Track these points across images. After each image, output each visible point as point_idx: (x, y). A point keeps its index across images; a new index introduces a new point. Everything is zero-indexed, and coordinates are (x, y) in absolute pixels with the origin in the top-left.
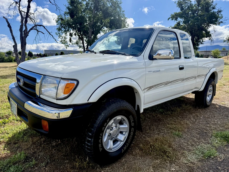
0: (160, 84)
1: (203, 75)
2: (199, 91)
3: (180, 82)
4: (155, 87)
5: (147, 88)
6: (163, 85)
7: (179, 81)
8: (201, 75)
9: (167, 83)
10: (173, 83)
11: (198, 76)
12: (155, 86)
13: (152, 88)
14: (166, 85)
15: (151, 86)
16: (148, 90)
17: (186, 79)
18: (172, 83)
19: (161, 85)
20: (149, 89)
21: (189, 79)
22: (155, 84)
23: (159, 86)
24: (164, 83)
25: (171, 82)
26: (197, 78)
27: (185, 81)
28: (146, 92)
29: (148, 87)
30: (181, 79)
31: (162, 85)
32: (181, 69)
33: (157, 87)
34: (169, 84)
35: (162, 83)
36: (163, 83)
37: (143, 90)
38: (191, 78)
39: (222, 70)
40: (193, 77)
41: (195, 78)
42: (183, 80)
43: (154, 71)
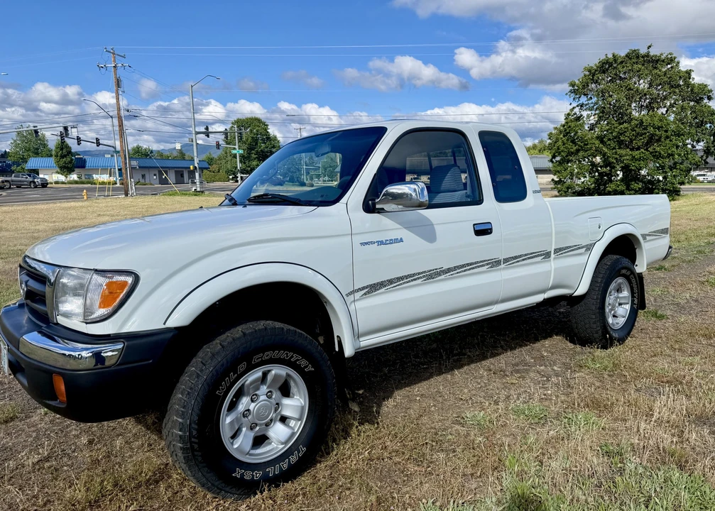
0: (407, 277)
1: (579, 248)
2: (575, 294)
3: (484, 268)
4: (393, 286)
5: (363, 288)
6: (418, 278)
7: (479, 267)
8: (570, 247)
9: (432, 275)
10: (457, 273)
11: (556, 251)
12: (391, 282)
13: (380, 288)
14: (432, 280)
15: (375, 282)
16: (365, 294)
17: (506, 260)
18: (452, 273)
19: (412, 281)
20: (369, 292)
21: (518, 262)
22: (389, 278)
23: (404, 283)
24: (422, 273)
25: (449, 270)
26: (553, 256)
27: (503, 266)
28: (358, 300)
29: (365, 285)
30: (485, 261)
31: (415, 280)
32: (483, 230)
33: (397, 286)
34: (443, 277)
35: (414, 275)
36: (419, 274)
37: (347, 295)
38: (529, 258)
39: (662, 230)
40: (534, 253)
41: (547, 256)
42: (496, 263)
43: (381, 243)
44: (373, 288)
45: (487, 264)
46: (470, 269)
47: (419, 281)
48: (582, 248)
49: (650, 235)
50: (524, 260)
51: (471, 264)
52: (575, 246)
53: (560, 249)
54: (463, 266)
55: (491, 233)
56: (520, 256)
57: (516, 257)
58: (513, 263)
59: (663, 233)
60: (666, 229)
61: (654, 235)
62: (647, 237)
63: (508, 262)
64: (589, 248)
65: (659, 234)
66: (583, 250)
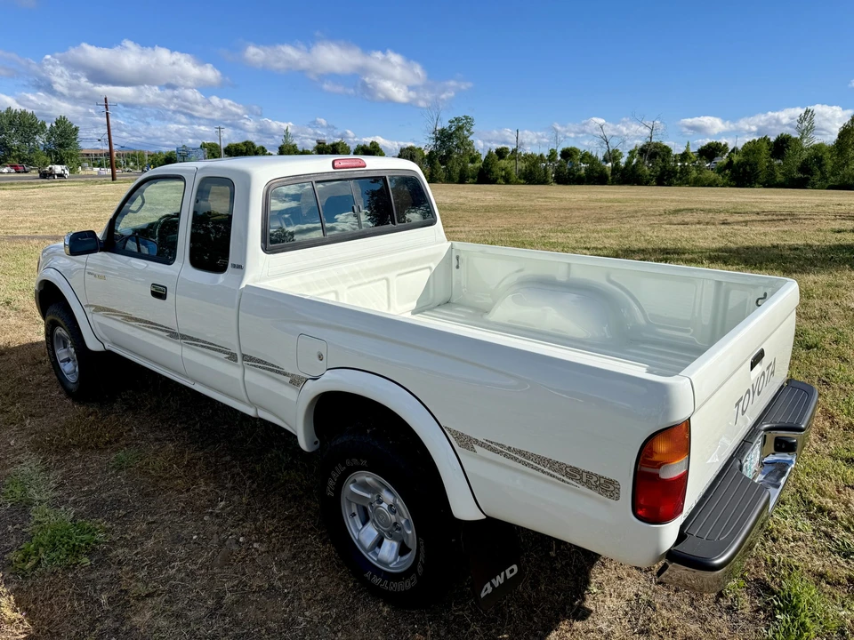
1: (279, 372)
3: (164, 334)
5: (91, 306)
6: (119, 316)
7: (159, 330)
8: (266, 363)
9: (128, 318)
10: (143, 326)
11: (246, 357)
12: (104, 309)
17: (184, 337)
21: (196, 345)
25: (137, 320)
26: (240, 361)
27: (181, 342)
30: (162, 326)
33: (108, 314)
35: (115, 311)
36: (118, 312)
37: (87, 306)
38: (208, 348)
39: (576, 470)
40: (217, 345)
41: (233, 357)
42: (174, 335)
43: (95, 276)
44: (98, 309)
45: (166, 331)
46: (152, 328)
47: (120, 318)
48: (285, 374)
49: (482, 445)
50: (202, 346)
51: (153, 323)
52: (273, 366)
53: (251, 359)
54: (147, 322)
55: (165, 299)
56: (197, 340)
57: (192, 339)
58: (191, 344)
59: (580, 481)
60: (602, 481)
61: (516, 459)
62: (476, 447)
63: (185, 339)
64: (297, 382)
65: (551, 472)
66: (287, 379)
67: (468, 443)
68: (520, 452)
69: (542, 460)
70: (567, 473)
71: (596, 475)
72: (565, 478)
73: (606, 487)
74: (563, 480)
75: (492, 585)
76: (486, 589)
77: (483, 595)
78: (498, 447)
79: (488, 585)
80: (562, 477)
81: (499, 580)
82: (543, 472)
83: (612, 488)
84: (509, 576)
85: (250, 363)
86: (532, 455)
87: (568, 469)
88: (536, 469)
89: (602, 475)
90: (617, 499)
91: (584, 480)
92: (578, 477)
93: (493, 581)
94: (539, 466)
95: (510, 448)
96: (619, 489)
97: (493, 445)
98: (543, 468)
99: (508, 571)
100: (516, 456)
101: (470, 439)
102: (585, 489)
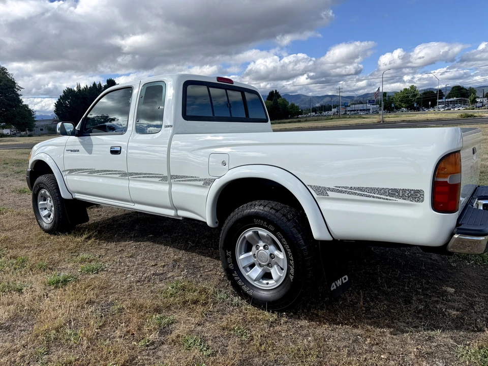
0: (81, 170)
1: (196, 180)
3: (117, 176)
5: (67, 170)
6: (86, 172)
7: (114, 174)
8: (187, 177)
9: (92, 172)
10: (103, 174)
11: (173, 177)
13: (73, 172)
14: (91, 175)
16: (68, 173)
17: (131, 174)
19: (83, 172)
21: (139, 177)
22: (76, 169)
23: (81, 173)
25: (98, 171)
26: (169, 180)
27: (128, 177)
28: (67, 175)
30: (117, 171)
32: (114, 152)
33: (78, 173)
34: (94, 174)
35: (84, 170)
36: (86, 169)
37: (63, 171)
38: (148, 177)
39: (395, 190)
40: (153, 174)
41: (164, 179)
42: (124, 175)
43: (72, 151)
44: (71, 171)
45: (119, 174)
46: (109, 174)
47: (86, 174)
48: (200, 180)
50: (144, 177)
51: (109, 171)
52: (192, 177)
53: (177, 177)
54: (105, 171)
55: (120, 154)
56: (141, 174)
57: (137, 174)
58: (136, 177)
59: (399, 197)
60: (412, 192)
61: (355, 194)
62: (329, 192)
63: (132, 176)
64: (208, 183)
65: (379, 196)
66: (201, 183)
67: (323, 191)
68: (359, 189)
69: (373, 190)
70: (389, 193)
71: (408, 190)
72: (388, 198)
73: (415, 196)
74: (387, 199)
75: (336, 285)
76: (333, 287)
77: (332, 289)
78: (343, 189)
79: (334, 284)
80: (386, 197)
81: (339, 283)
82: (373, 197)
83: (419, 195)
84: (344, 281)
85: (175, 180)
86: (366, 188)
87: (390, 191)
88: (369, 196)
89: (412, 189)
90: (423, 201)
91: (401, 195)
92: (397, 194)
93: (336, 282)
94: (371, 194)
95: (351, 187)
96: (423, 195)
97: (340, 189)
98: (373, 195)
99: (343, 278)
100: (356, 191)
101: (325, 188)
102: (401, 201)
